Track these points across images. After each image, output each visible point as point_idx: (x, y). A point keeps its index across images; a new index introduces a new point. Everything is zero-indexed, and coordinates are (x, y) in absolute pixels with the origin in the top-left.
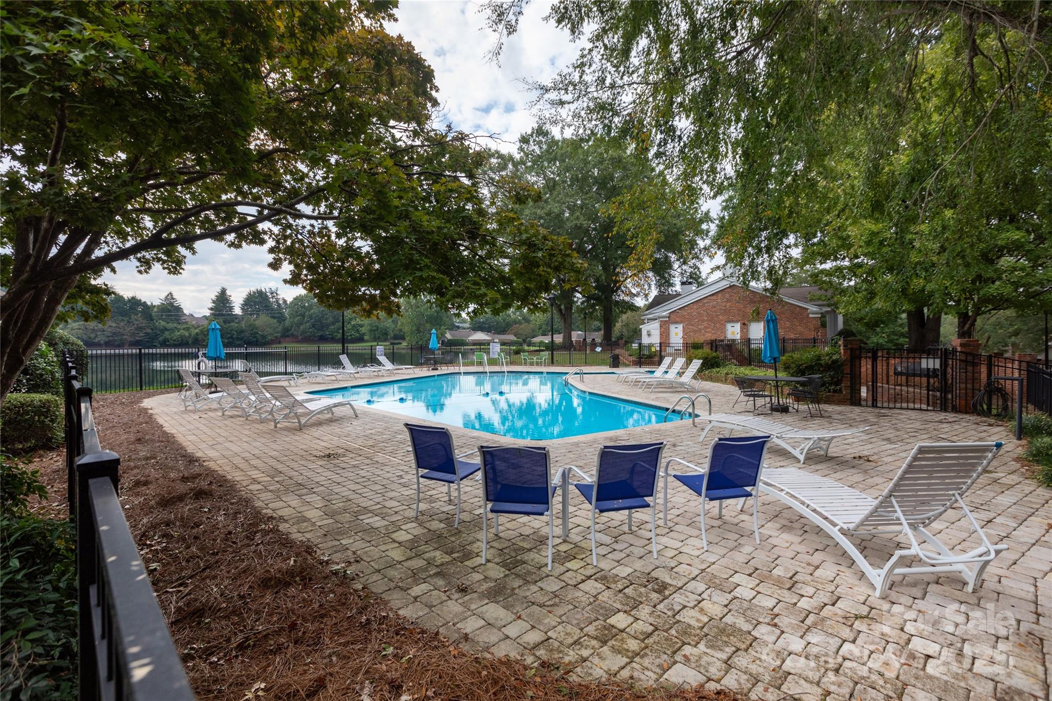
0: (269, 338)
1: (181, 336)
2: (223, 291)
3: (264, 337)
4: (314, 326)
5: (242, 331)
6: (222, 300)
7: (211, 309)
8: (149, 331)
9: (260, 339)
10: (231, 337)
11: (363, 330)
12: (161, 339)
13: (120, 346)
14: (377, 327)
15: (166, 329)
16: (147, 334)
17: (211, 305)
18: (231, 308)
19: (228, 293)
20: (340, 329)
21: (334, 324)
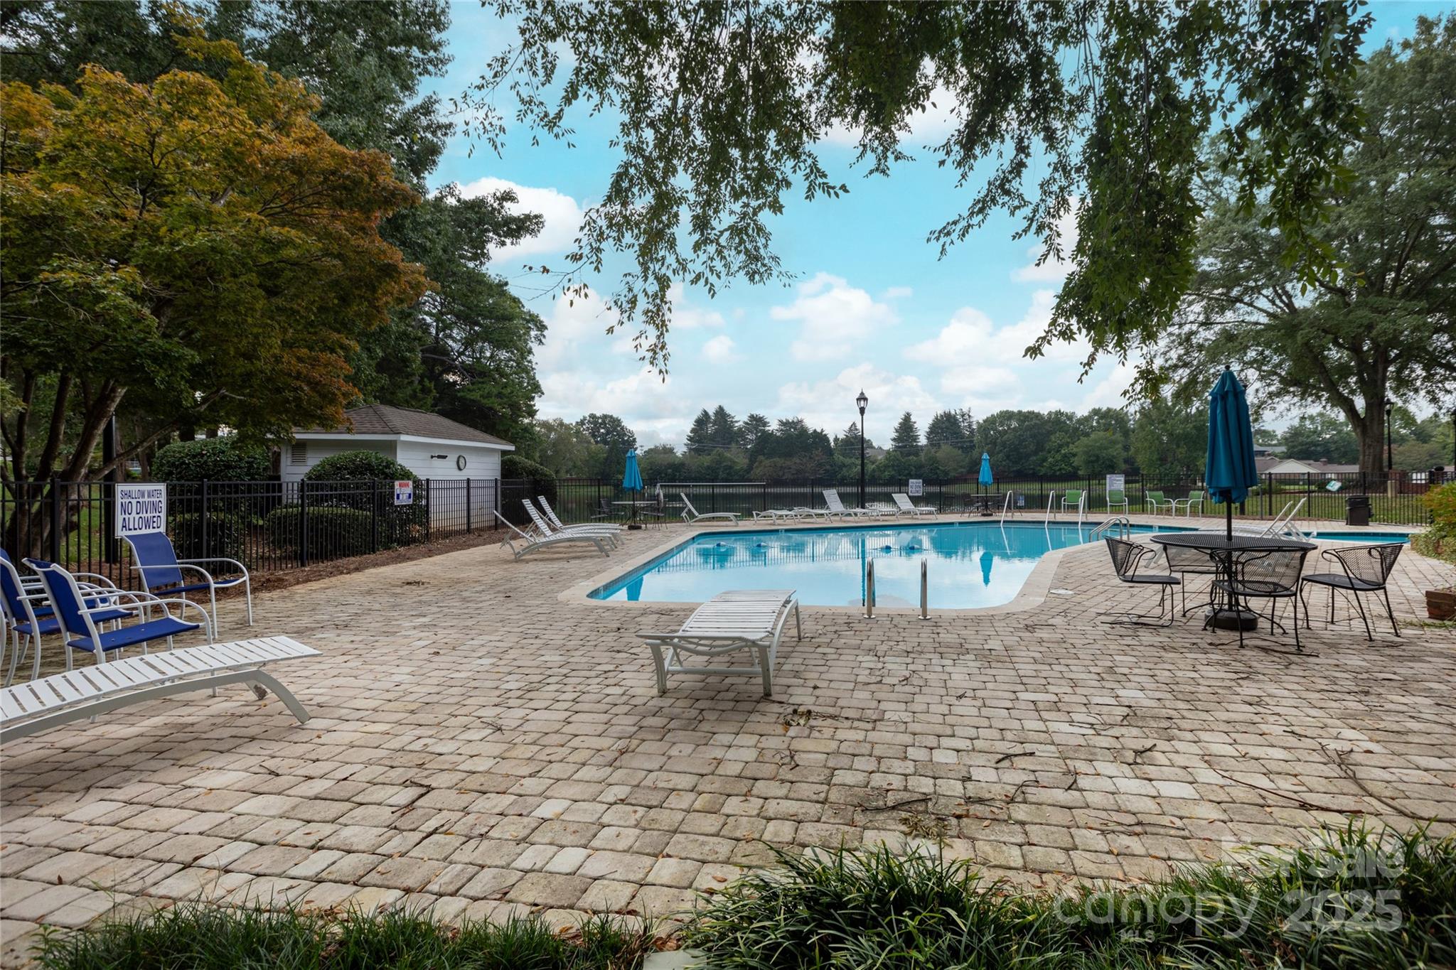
0: (952, 474)
2: (907, 418)
3: (946, 473)
4: (1008, 457)
6: (906, 427)
7: (894, 440)
9: (942, 476)
11: (1076, 461)
12: (839, 476)
14: (1098, 457)
15: (844, 465)
17: (894, 435)
18: (915, 438)
19: (913, 419)
20: (1045, 460)
21: (1036, 453)
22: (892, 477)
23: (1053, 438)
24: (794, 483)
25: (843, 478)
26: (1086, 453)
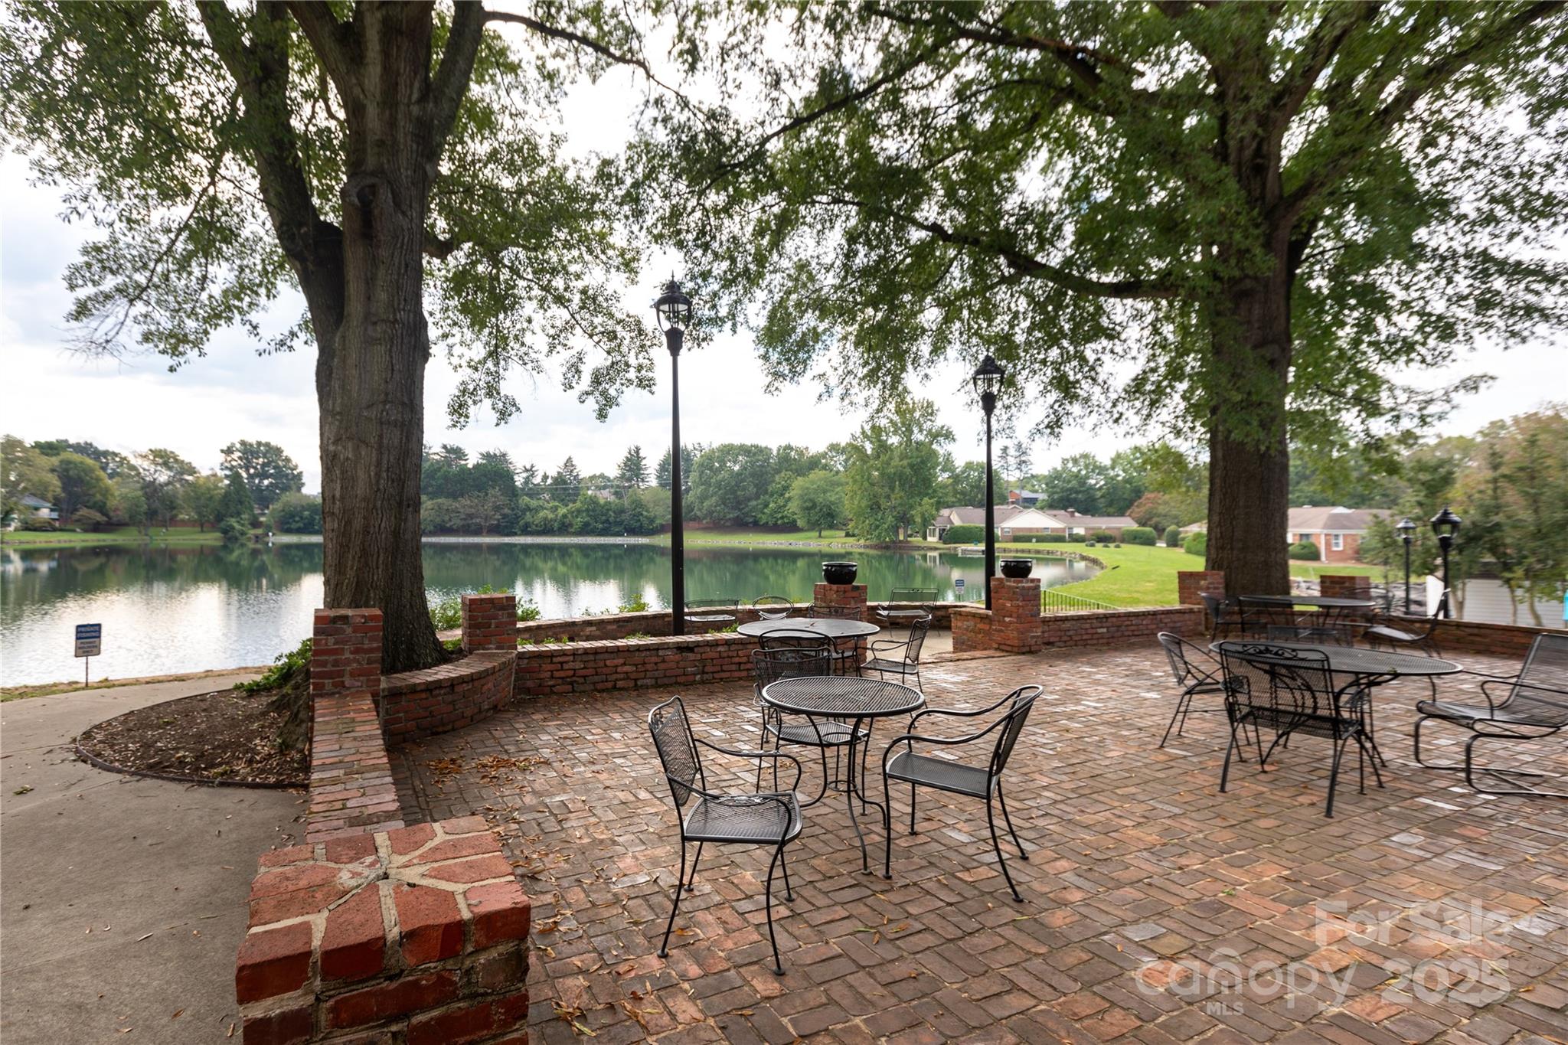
1: (545, 519)
2: (637, 452)
3: (652, 521)
5: (622, 511)
8: (506, 511)
9: (645, 522)
10: (607, 521)
12: (522, 523)
13: (478, 532)
14: (814, 502)
16: (505, 516)
19: (642, 454)
20: (766, 506)
21: (757, 497)
22: (586, 524)
23: (777, 478)
24: (466, 531)
25: (527, 525)
26: (801, 496)
